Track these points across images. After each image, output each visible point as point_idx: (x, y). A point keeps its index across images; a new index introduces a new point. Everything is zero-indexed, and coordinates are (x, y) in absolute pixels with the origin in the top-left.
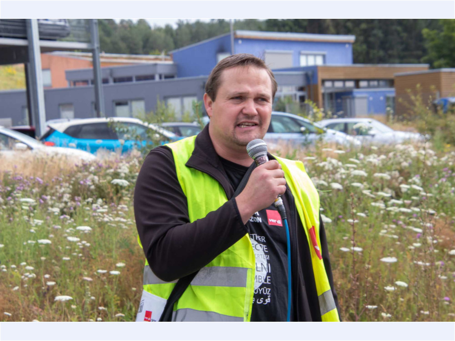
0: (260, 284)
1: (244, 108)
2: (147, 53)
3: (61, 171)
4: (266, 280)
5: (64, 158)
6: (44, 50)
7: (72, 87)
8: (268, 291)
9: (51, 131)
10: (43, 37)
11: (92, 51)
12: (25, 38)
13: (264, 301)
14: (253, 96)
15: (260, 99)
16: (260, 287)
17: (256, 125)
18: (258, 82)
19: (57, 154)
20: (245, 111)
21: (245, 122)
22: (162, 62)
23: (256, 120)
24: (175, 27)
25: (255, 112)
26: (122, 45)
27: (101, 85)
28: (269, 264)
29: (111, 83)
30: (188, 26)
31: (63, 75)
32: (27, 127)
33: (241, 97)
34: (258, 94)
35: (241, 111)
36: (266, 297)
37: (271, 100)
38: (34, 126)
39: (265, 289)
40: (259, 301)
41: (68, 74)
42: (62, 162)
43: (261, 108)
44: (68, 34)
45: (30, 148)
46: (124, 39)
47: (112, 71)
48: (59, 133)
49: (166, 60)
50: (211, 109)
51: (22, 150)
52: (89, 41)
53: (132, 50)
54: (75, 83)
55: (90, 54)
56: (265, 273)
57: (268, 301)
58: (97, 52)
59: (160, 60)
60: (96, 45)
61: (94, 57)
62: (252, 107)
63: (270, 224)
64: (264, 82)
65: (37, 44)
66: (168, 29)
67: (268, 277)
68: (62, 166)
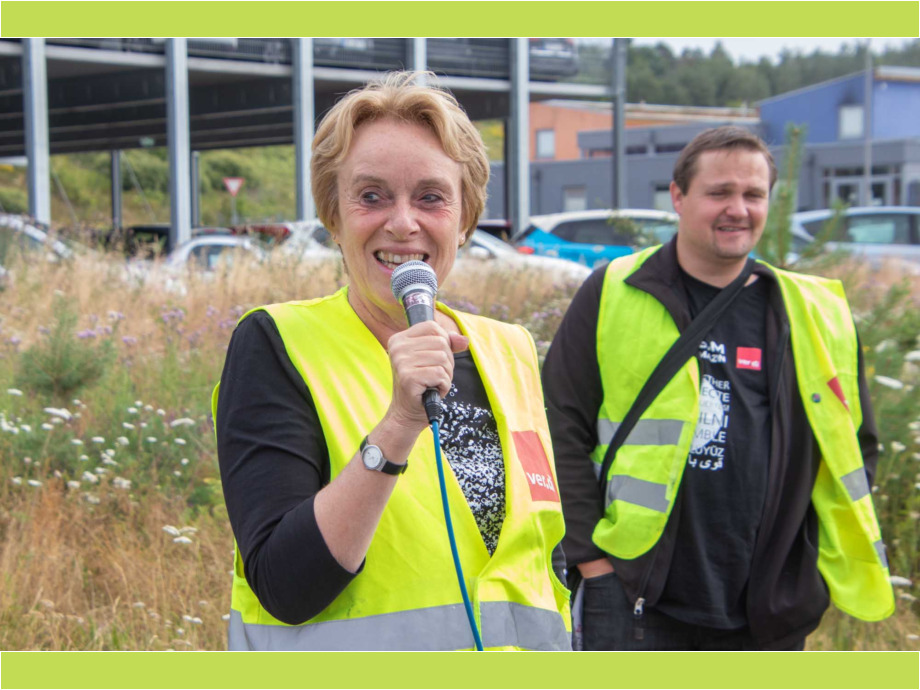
0: (707, 442)
1: (728, 208)
2: (721, 105)
3: (529, 295)
4: (717, 437)
5: (537, 274)
6: (535, 98)
7: (587, 158)
8: (719, 452)
9: (532, 230)
10: (536, 76)
11: (612, 99)
12: (506, 78)
13: (712, 465)
14: (742, 190)
15: (751, 194)
16: (707, 446)
17: (744, 229)
18: (750, 170)
19: (526, 267)
20: (729, 212)
21: (729, 227)
22: (742, 119)
23: (744, 224)
24: (775, 61)
25: (744, 213)
26: (681, 91)
27: (623, 159)
28: (727, 418)
29: (651, 154)
30: (799, 59)
31: (574, 141)
32: (501, 222)
33: (724, 192)
34: (749, 187)
35: (724, 211)
36: (715, 459)
37: (767, 195)
38: (511, 221)
39: (714, 450)
40: (704, 464)
41: (583, 138)
42: (533, 280)
43: (753, 207)
44: (576, 73)
45: (492, 256)
46: (686, 82)
47: (653, 135)
48: (542, 233)
49: (748, 116)
50: (681, 204)
51: (483, 260)
52: (610, 83)
53: (698, 100)
54: (592, 152)
55: (609, 105)
56: (716, 427)
57: (719, 465)
58: (621, 100)
59: (739, 115)
60: (620, 90)
61: (615, 110)
62: (741, 207)
63: (738, 366)
64: (759, 171)
65: (524, 87)
66: (764, 66)
67: (722, 433)
68: (533, 287)
